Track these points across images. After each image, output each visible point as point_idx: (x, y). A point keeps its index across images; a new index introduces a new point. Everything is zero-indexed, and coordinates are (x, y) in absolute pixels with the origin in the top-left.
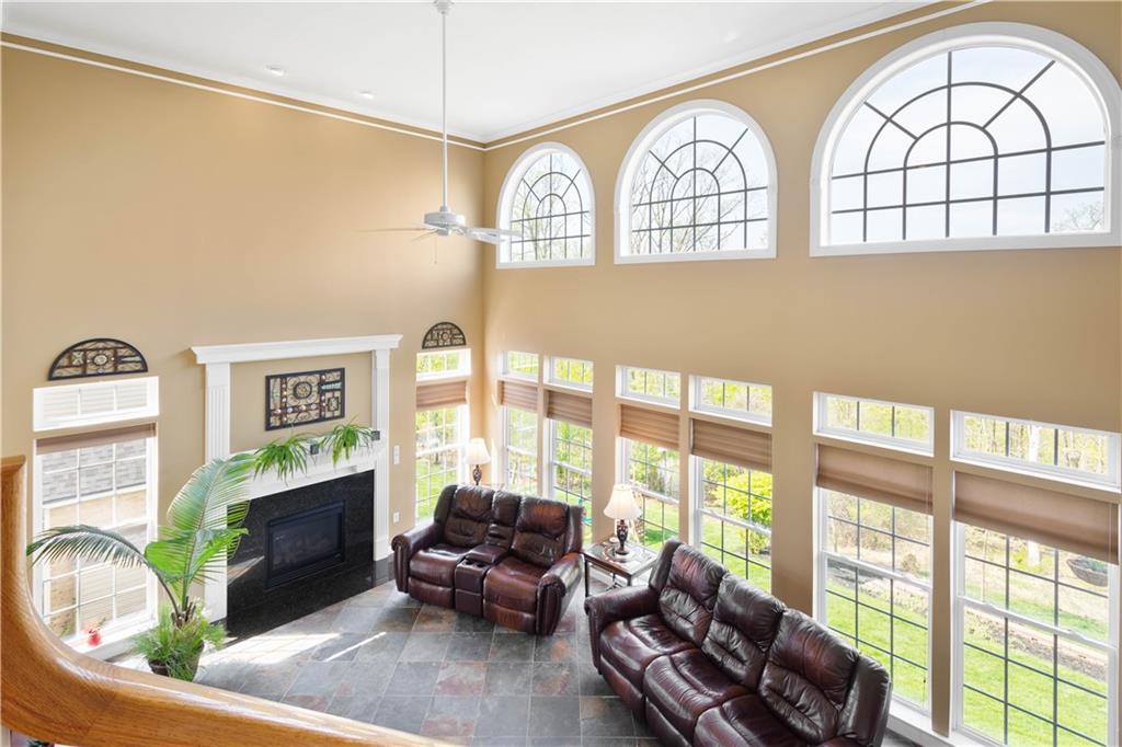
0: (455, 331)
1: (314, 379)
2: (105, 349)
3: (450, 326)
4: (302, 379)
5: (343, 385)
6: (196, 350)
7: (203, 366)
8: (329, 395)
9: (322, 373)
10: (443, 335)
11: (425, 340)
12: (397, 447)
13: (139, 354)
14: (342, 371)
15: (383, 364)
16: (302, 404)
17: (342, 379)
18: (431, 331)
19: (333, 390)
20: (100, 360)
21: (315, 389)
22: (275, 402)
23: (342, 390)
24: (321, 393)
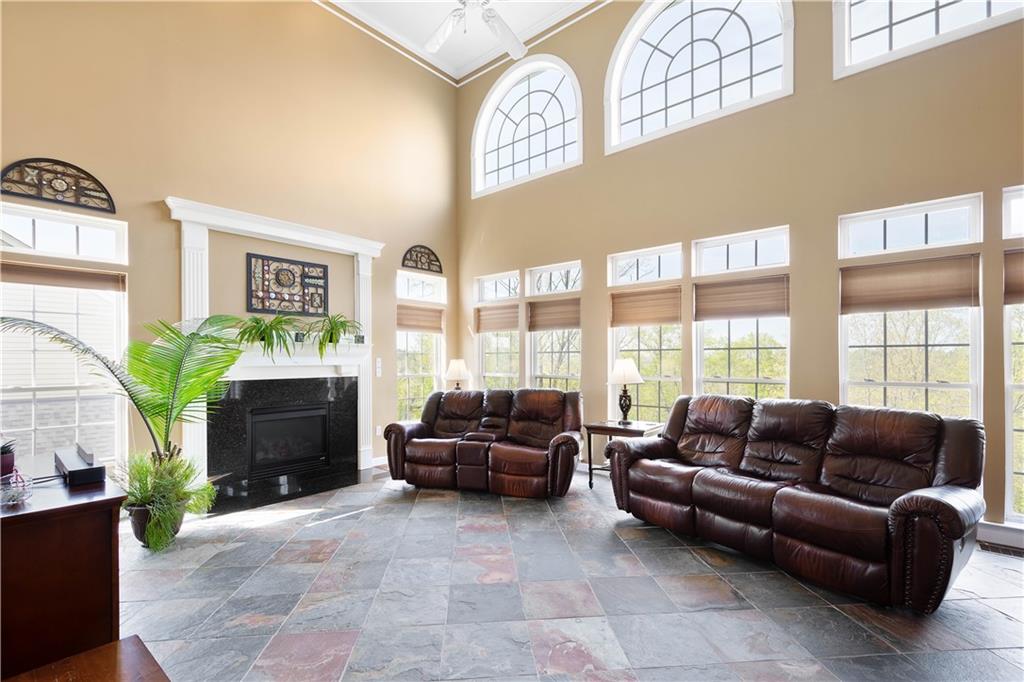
0: (432, 258)
1: (297, 270)
2: (64, 174)
3: (427, 251)
4: (285, 266)
5: (326, 283)
6: (171, 201)
7: (178, 223)
8: (312, 290)
9: (304, 264)
10: (421, 258)
11: (405, 259)
12: (379, 360)
13: (104, 190)
14: (325, 268)
15: (365, 270)
16: (286, 293)
17: (325, 277)
18: (410, 251)
19: (317, 286)
20: (60, 184)
21: (298, 280)
22: (256, 283)
23: (325, 288)
24: (304, 286)
